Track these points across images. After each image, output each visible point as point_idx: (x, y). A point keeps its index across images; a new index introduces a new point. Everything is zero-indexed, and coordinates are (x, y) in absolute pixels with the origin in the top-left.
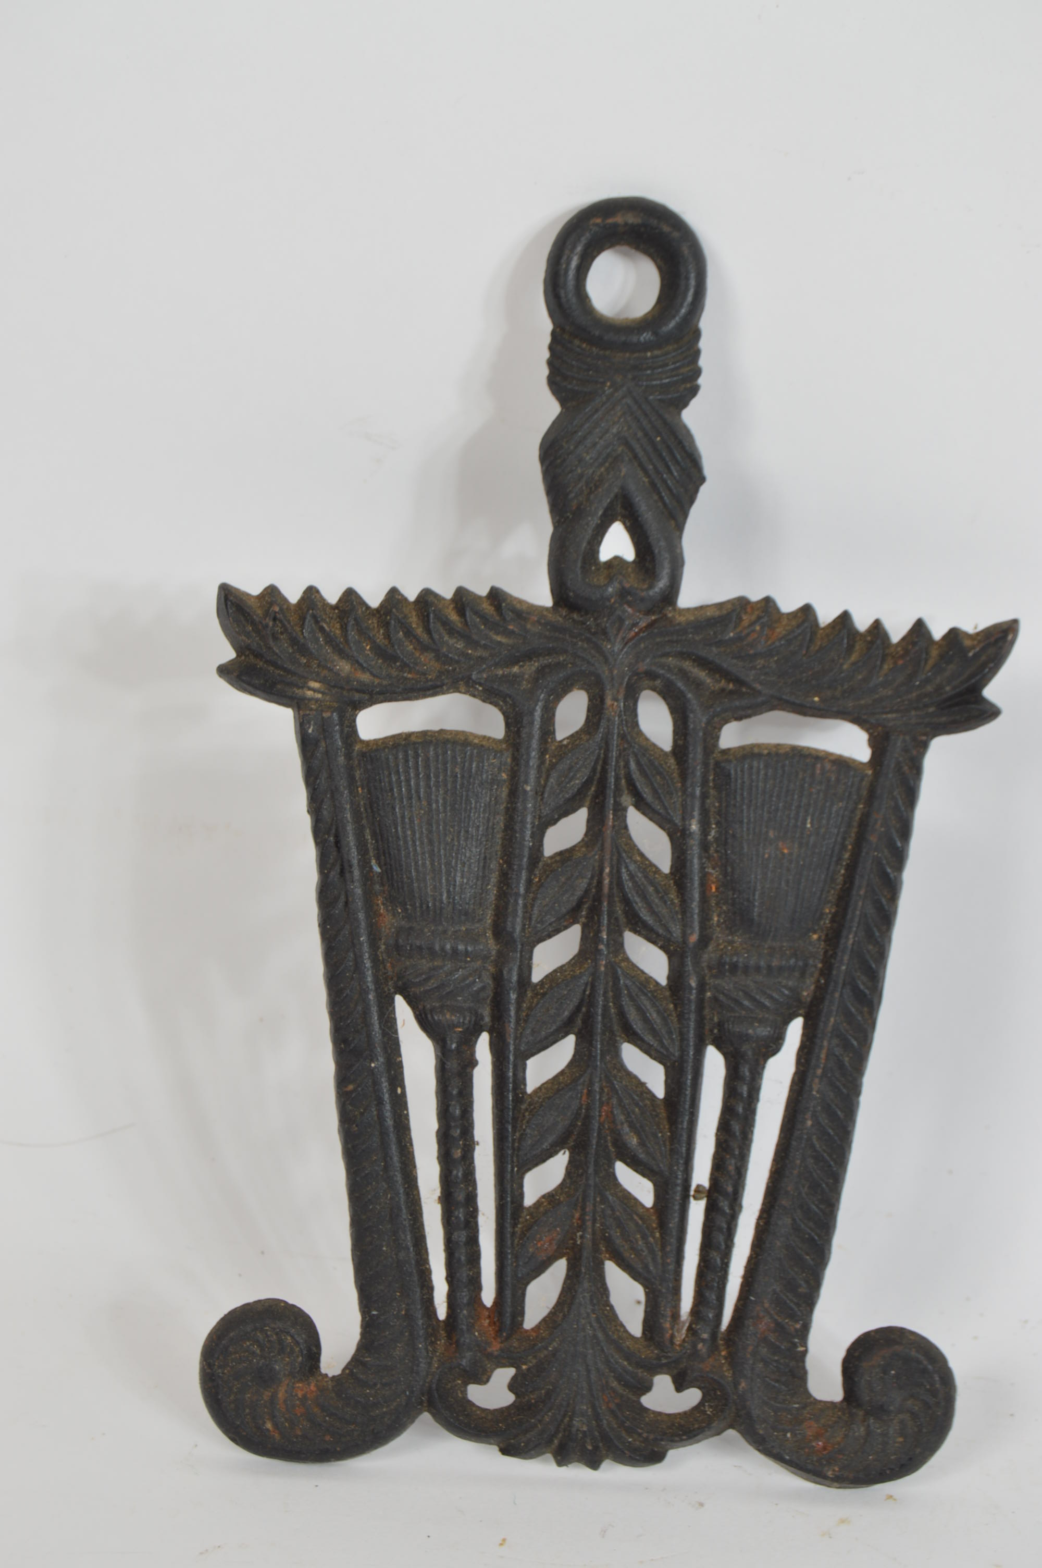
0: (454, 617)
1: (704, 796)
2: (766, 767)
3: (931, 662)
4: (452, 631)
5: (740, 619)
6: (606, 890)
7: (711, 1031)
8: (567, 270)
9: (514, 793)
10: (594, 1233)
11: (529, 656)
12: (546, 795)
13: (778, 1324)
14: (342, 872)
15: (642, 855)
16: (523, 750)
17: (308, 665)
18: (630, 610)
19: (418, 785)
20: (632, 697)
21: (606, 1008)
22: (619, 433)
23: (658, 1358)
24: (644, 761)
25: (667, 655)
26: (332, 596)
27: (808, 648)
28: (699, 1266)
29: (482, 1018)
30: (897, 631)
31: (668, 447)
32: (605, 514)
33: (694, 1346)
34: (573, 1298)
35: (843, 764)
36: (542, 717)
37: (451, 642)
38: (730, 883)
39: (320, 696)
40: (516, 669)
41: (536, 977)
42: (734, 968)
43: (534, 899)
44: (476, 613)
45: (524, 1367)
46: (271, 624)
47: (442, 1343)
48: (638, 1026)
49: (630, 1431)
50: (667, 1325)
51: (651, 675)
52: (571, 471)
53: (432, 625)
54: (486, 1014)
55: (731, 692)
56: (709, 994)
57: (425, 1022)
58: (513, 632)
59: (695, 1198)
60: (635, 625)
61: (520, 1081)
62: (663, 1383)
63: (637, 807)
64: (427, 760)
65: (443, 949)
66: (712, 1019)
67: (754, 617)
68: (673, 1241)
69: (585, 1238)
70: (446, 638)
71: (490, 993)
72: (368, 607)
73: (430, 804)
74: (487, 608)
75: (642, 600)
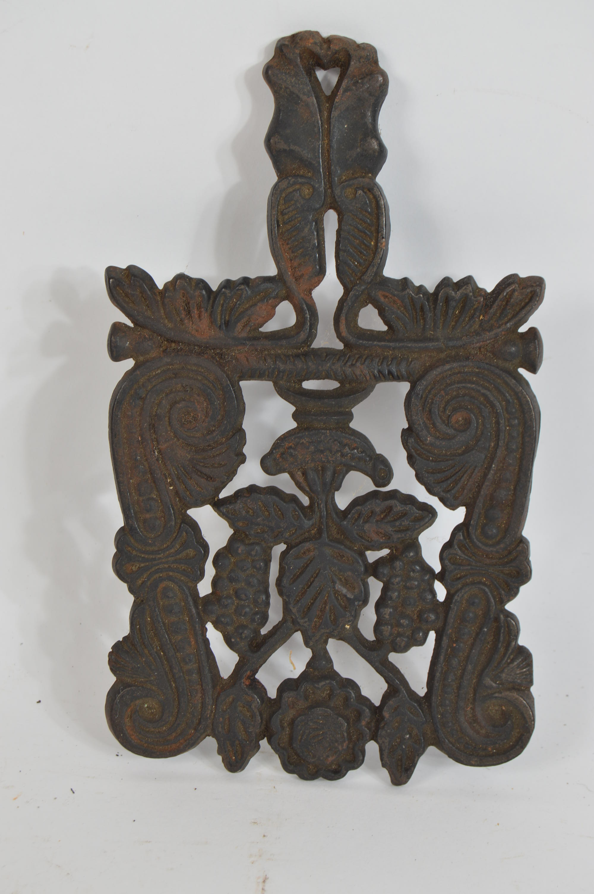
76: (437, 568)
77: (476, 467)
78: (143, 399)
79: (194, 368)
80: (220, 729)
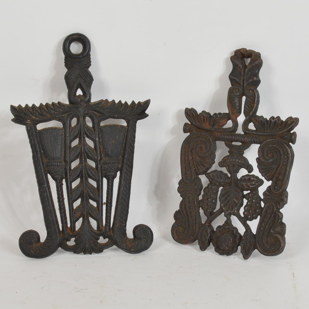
0: (52, 107)
1: (99, 134)
2: (109, 128)
3: (136, 108)
4: (52, 109)
5: (102, 103)
6: (83, 151)
7: (104, 175)
8: (66, 46)
9: (65, 136)
10: (86, 212)
11: (66, 112)
12: (71, 136)
13: (120, 225)
14: (36, 152)
15: (89, 145)
16: (66, 129)
17: (27, 117)
18: (82, 103)
19: (48, 136)
20: (84, 118)
21: (85, 172)
22: (78, 73)
23: (100, 233)
24: (87, 129)
25: (90, 110)
26: (30, 105)
27: (114, 107)
28: (106, 216)
29: (63, 176)
30: (129, 103)
31: (86, 75)
32: (77, 87)
33: (106, 230)
34: (84, 224)
35: (122, 127)
36: (69, 123)
37: (52, 111)
38: (104, 148)
39: (30, 122)
40: (64, 115)
41: (72, 168)
42: (107, 163)
43: (71, 154)
44: (56, 106)
45: (76, 237)
46: (20, 111)
47: (61, 234)
48: (91, 175)
49: (96, 246)
50: (101, 227)
51: (87, 114)
52: (70, 80)
53: (48, 109)
54: (64, 175)
55: (101, 116)
56: (103, 168)
57: (53, 178)
58: (62, 109)
59: (104, 204)
60: (84, 106)
61: (71, 187)
62: (101, 238)
63: (87, 137)
64: (49, 132)
65: (55, 165)
66: (104, 173)
67: (104, 103)
68: (101, 211)
69: (85, 213)
70: (51, 111)
71: (64, 172)
72: (37, 107)
73: (51, 140)
74: (58, 105)
75: (85, 101)
76: (262, 197)
77: (274, 169)
78: (190, 143)
79: (204, 136)
80: (199, 237)
